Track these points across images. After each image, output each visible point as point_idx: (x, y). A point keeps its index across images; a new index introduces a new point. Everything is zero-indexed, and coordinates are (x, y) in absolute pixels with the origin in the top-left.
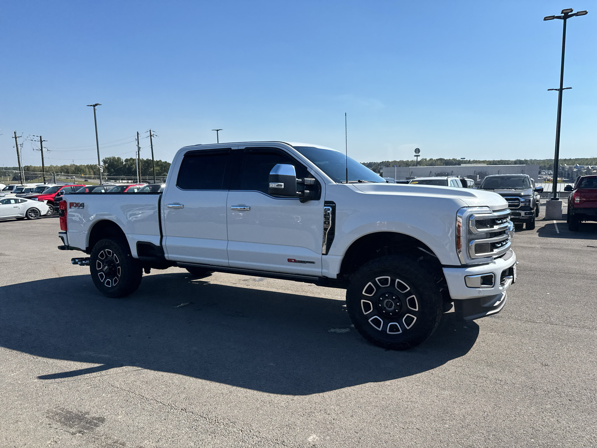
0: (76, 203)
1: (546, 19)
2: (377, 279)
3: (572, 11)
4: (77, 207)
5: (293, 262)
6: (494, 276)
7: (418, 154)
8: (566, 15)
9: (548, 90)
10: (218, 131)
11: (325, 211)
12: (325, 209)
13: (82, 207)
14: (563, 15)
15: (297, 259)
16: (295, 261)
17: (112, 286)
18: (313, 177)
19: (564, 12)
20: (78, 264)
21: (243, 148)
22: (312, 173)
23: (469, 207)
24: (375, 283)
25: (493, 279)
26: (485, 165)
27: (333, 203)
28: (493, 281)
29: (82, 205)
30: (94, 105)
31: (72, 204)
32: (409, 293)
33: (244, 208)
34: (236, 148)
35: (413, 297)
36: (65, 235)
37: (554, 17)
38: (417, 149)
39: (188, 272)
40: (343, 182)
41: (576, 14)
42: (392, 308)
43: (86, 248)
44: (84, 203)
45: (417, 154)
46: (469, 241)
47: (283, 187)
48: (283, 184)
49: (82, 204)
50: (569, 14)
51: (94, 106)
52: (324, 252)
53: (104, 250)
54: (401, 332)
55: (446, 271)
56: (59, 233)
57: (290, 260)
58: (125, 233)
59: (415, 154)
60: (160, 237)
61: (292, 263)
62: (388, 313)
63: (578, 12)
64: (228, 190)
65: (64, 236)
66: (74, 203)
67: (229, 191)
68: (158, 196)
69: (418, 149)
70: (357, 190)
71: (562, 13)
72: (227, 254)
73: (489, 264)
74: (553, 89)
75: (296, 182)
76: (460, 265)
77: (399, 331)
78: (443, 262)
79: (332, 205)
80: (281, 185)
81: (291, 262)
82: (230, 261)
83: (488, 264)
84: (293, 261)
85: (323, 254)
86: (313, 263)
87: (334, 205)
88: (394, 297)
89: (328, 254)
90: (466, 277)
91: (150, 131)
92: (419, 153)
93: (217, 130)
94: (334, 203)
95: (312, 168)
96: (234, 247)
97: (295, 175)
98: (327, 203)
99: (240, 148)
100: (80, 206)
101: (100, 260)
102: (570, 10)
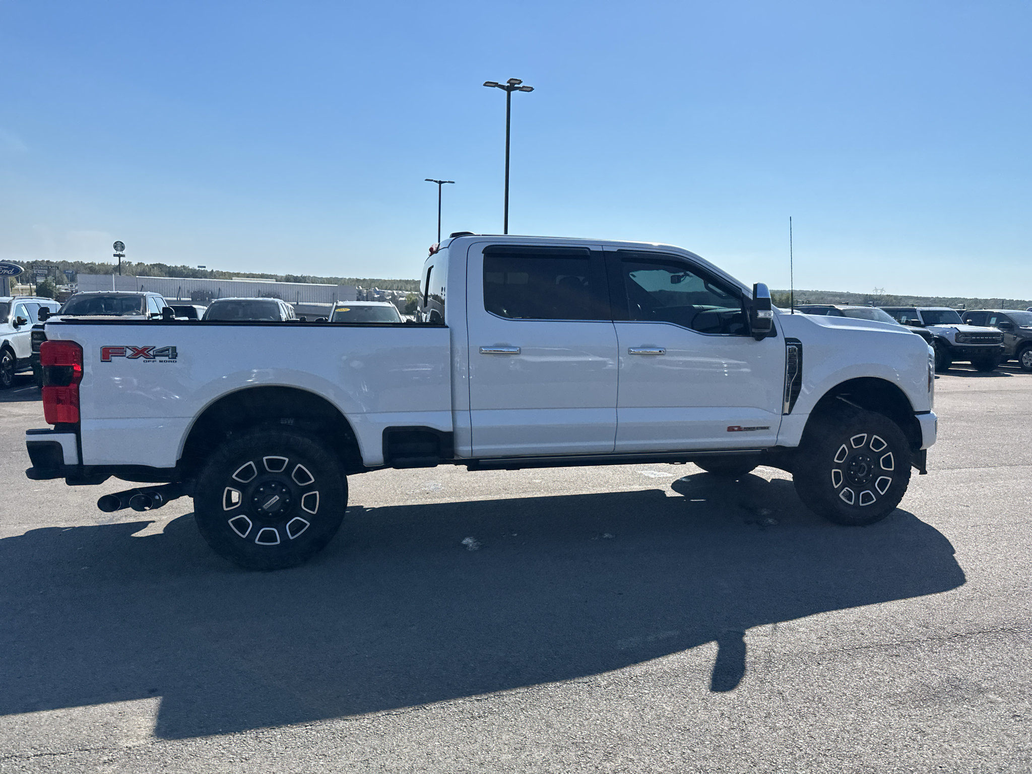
0: (134, 349)
1: (487, 84)
2: (851, 439)
3: (521, 82)
4: (141, 359)
5: (736, 431)
7: (121, 253)
8: (511, 87)
9: (427, 180)
11: (789, 352)
12: (788, 348)
13: (168, 359)
14: (509, 84)
15: (743, 426)
16: (740, 429)
17: (285, 541)
19: (512, 82)
21: (615, 249)
24: (849, 445)
32: (885, 451)
34: (600, 249)
35: (890, 455)
37: (496, 85)
38: (118, 242)
41: (521, 89)
44: (176, 347)
45: (118, 253)
49: (168, 350)
50: (516, 86)
52: (787, 411)
53: (258, 460)
54: (875, 500)
57: (731, 429)
59: (115, 252)
60: (451, 412)
61: (734, 432)
63: (524, 87)
64: (611, 321)
65: (63, 439)
66: (127, 347)
67: (613, 323)
69: (121, 242)
71: (508, 83)
72: (616, 432)
74: (432, 180)
79: (797, 343)
81: (733, 430)
82: (617, 443)
84: (736, 429)
85: (783, 414)
86: (767, 428)
87: (799, 343)
89: (792, 412)
92: (122, 250)
94: (800, 342)
96: (630, 417)
98: (788, 340)
99: (606, 249)
100: (156, 356)
102: (518, 82)
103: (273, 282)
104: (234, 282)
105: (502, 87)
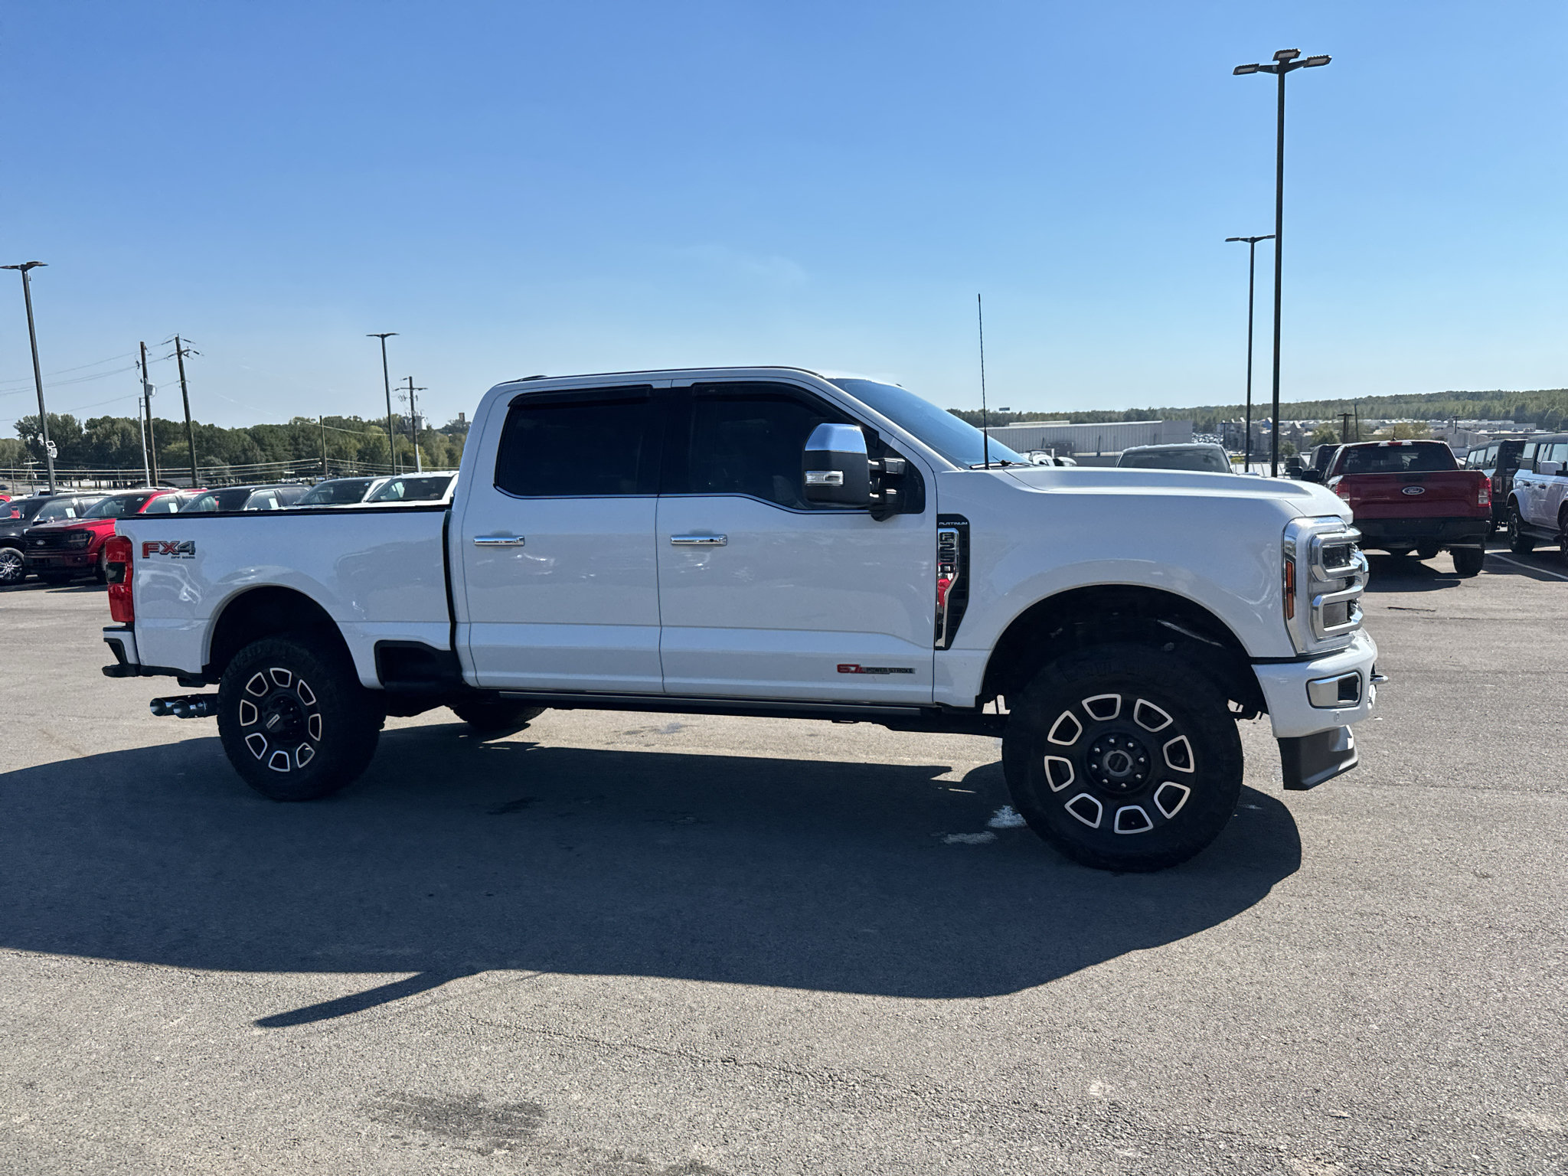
0: (165, 544)
1: (1238, 71)
2: (1085, 703)
3: (1297, 54)
4: (170, 555)
5: (852, 672)
6: (1359, 679)
8: (1284, 64)
9: (1228, 240)
10: (386, 339)
11: (941, 540)
12: (941, 534)
13: (186, 554)
14: (1277, 63)
15: (864, 665)
16: (859, 670)
17: (294, 769)
18: (898, 455)
19: (1280, 56)
20: (173, 714)
21: (689, 383)
22: (894, 445)
23: (1305, 518)
24: (1080, 713)
25: (1359, 684)
27: (959, 518)
28: (1358, 691)
29: (188, 549)
30: (22, 265)
31: (148, 549)
32: (1171, 732)
33: (712, 540)
34: (667, 385)
35: (1182, 741)
36: (128, 634)
37: (1256, 68)
39: (462, 721)
40: (973, 467)
41: (1306, 64)
42: (1125, 771)
43: (203, 667)
44: (193, 543)
46: (1312, 597)
47: (841, 481)
48: (840, 474)
49: (188, 545)
50: (1291, 61)
51: (25, 268)
52: (941, 643)
53: (266, 671)
54: (1151, 826)
55: (1259, 670)
56: (106, 629)
57: (843, 669)
58: (335, 619)
60: (449, 625)
61: (849, 674)
62: (1115, 783)
63: (1309, 59)
64: (656, 495)
65: (125, 637)
66: (160, 542)
67: (658, 497)
68: (443, 514)
70: (1020, 485)
71: (1275, 59)
72: (660, 662)
73: (1344, 652)
74: (1237, 239)
75: (869, 468)
76: (1295, 656)
77: (1147, 825)
78: (1254, 652)
79: (959, 524)
80: (837, 477)
81: (848, 671)
82: (668, 680)
83: (1342, 651)
84: (853, 669)
85: (937, 648)
86: (910, 671)
87: (963, 523)
88: (1131, 745)
89: (952, 647)
90: (1310, 684)
91: (177, 339)
93: (383, 337)
94: (966, 520)
95: (891, 433)
96: (675, 642)
97: (866, 452)
98: (943, 519)
99: (676, 384)
100: (179, 551)
101: (250, 698)
102: (1294, 54)
103: (1066, 424)
104: (1013, 429)
105: (1268, 69)
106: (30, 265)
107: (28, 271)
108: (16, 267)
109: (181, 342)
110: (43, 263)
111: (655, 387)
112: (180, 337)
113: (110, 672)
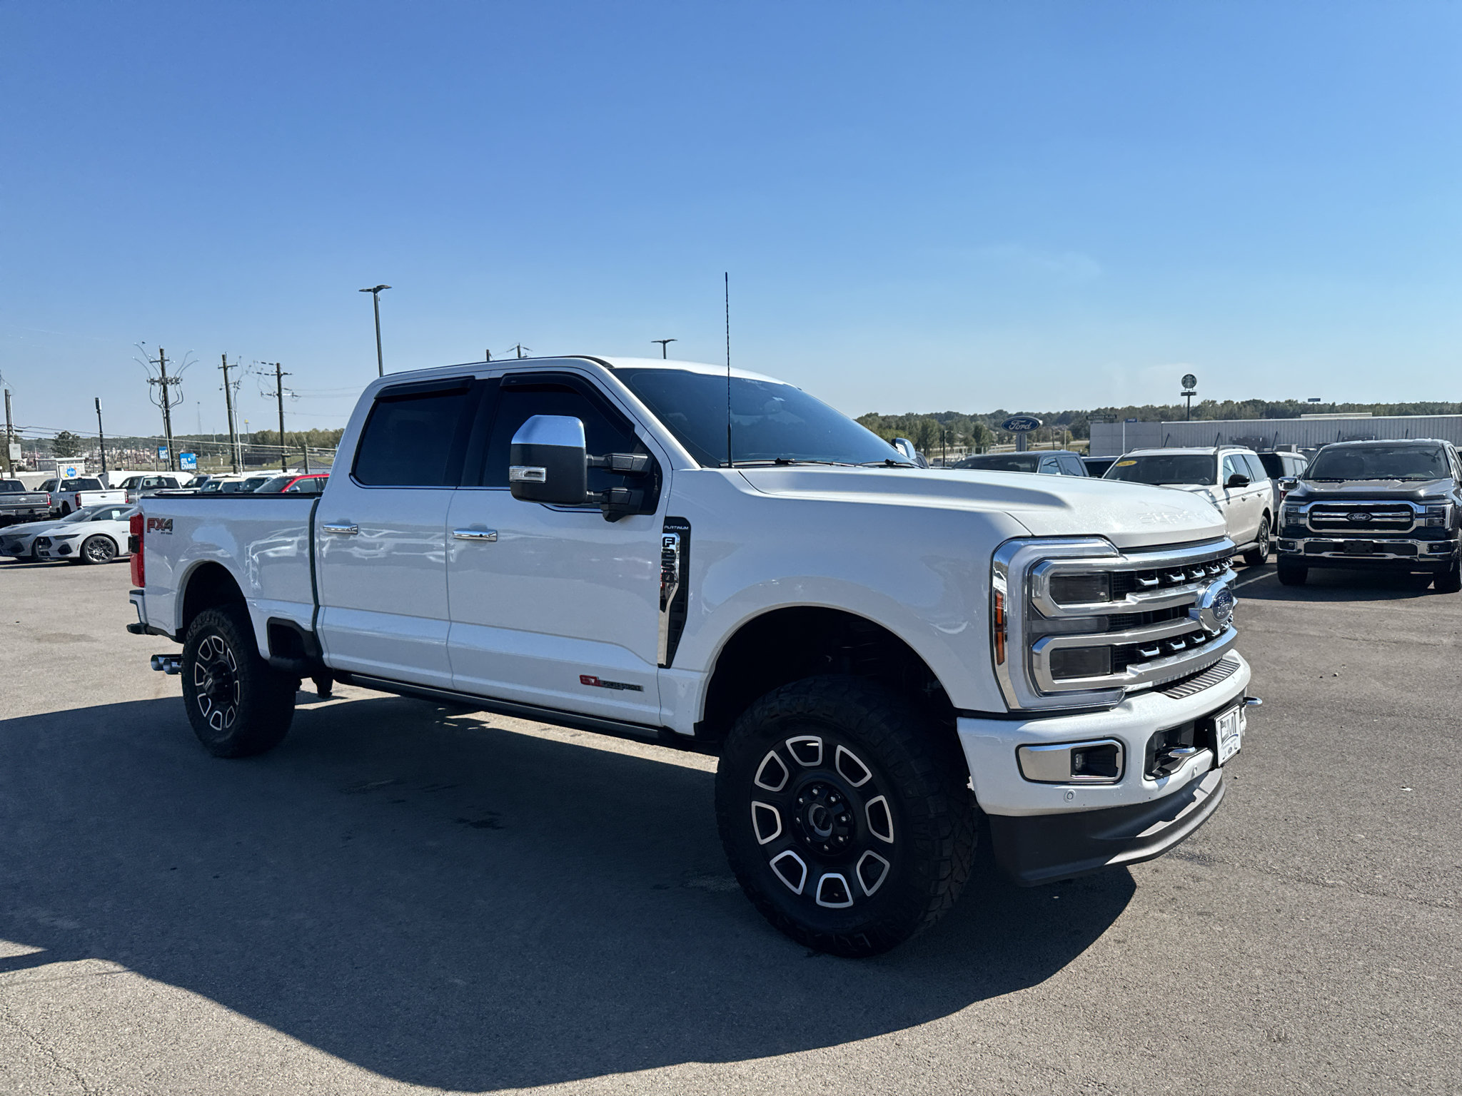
0: (158, 521)
2: (789, 742)
4: (160, 530)
5: (593, 685)
6: (1120, 749)
7: (1191, 390)
10: (667, 344)
11: (664, 545)
12: (664, 539)
13: (167, 530)
15: (601, 678)
16: (599, 683)
17: (224, 729)
18: (646, 450)
20: (163, 670)
21: (499, 375)
22: (646, 439)
23: (1033, 537)
24: (784, 753)
25: (1119, 756)
26: (1368, 416)
27: (683, 521)
28: (1119, 764)
29: (169, 525)
30: (374, 289)
31: (151, 524)
32: (870, 790)
33: (481, 536)
34: (486, 376)
35: (881, 802)
36: (141, 597)
38: (1187, 375)
40: (722, 465)
42: (824, 832)
43: (177, 631)
44: (171, 520)
45: (1187, 390)
46: (1033, 640)
47: (544, 479)
48: (543, 470)
49: (169, 522)
51: (376, 291)
52: (663, 661)
53: (209, 637)
54: (851, 901)
55: (966, 731)
56: (132, 592)
57: (585, 680)
58: (245, 596)
59: (1183, 389)
60: (313, 607)
61: (591, 687)
62: (818, 842)
64: (455, 488)
65: (138, 598)
66: (156, 519)
67: (456, 489)
68: (312, 501)
69: (1191, 375)
70: (747, 487)
72: (449, 657)
73: (1108, 710)
75: (586, 464)
76: (1006, 711)
77: (847, 900)
78: (958, 704)
79: (681, 528)
80: (539, 474)
81: (589, 683)
82: (455, 677)
83: (1105, 709)
84: (593, 681)
85: (661, 666)
86: (638, 688)
87: (685, 528)
88: (833, 799)
89: (673, 666)
90: (1021, 750)
91: (518, 347)
92: (1192, 387)
93: (665, 342)
94: (687, 524)
95: (646, 425)
96: (463, 638)
97: (584, 446)
98: (673, 523)
100: (166, 528)
101: (201, 662)
106: (380, 288)
107: (378, 293)
108: (369, 290)
109: (522, 350)
110: (389, 286)
111: (477, 378)
112: (521, 346)
113: (135, 629)
